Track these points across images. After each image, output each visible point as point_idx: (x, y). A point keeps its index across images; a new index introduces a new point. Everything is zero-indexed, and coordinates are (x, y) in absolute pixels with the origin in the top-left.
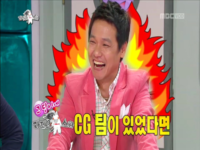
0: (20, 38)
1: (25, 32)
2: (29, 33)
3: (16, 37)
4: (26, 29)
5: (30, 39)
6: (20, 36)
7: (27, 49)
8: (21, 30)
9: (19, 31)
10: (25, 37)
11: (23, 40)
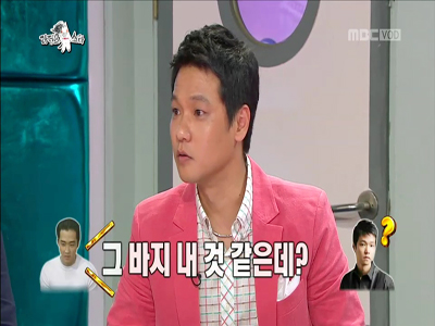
0: (64, 90)
1: (75, 77)
2: (83, 81)
3: (56, 88)
4: (77, 71)
5: (84, 92)
6: (64, 87)
7: (78, 115)
8: (65, 75)
9: (61, 75)
10: (75, 88)
11: (71, 95)
